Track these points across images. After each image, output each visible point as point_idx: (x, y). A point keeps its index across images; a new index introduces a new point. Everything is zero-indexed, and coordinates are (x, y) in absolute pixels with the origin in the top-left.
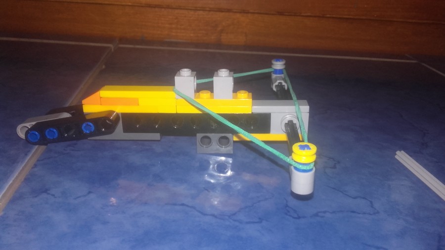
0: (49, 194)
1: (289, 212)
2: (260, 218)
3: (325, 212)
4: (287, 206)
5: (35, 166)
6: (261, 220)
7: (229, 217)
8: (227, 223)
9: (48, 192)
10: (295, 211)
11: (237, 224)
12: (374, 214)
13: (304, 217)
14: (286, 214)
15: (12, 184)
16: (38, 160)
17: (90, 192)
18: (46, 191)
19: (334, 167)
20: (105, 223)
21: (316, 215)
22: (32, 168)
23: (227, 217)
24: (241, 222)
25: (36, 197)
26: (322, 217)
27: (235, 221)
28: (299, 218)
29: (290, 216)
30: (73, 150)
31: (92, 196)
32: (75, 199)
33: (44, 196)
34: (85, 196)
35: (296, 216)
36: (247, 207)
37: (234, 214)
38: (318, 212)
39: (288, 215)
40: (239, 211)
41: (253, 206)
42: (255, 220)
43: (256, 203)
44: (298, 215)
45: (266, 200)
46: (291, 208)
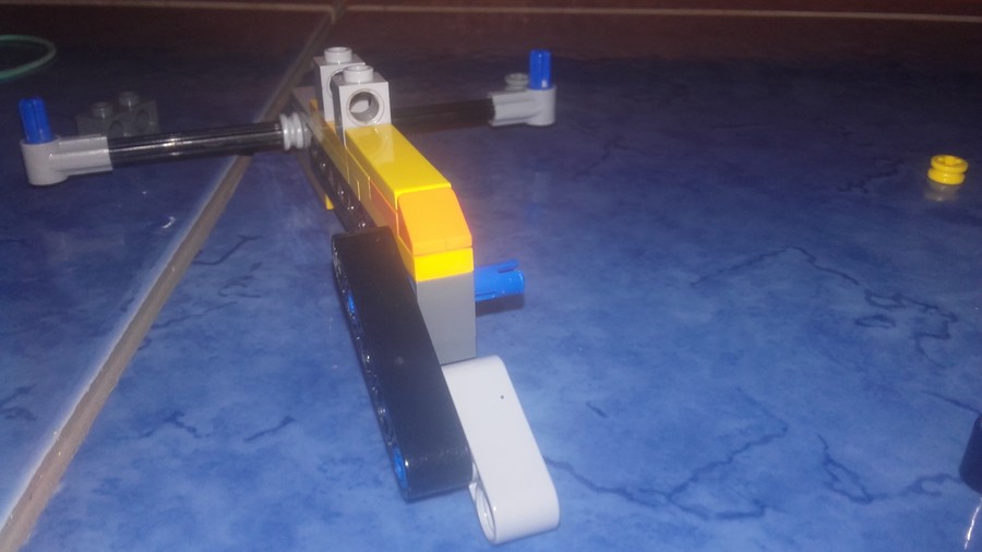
0: (180, 425)
1: (835, 478)
2: (756, 502)
3: (940, 478)
4: (829, 460)
5: (148, 341)
6: (760, 507)
7: (669, 496)
8: (665, 517)
9: (181, 419)
10: (855, 478)
11: (692, 519)
13: (884, 496)
14: (830, 486)
15: (88, 397)
16: (155, 327)
17: (287, 421)
18: (173, 417)
19: (944, 335)
20: (329, 515)
21: (917, 488)
22: (140, 349)
23: (663, 499)
24: (703, 514)
25: (148, 435)
26: (937, 494)
27: (686, 509)
28: (868, 499)
29: (843, 493)
30: (244, 295)
31: (294, 431)
32: (248, 440)
33: (169, 431)
34: (274, 431)
35: (858, 492)
36: (712, 466)
37: (682, 488)
38: (921, 480)
39: (836, 491)
40: (694, 479)
41: (730, 460)
42: (744, 507)
43: (738, 452)
44: (863, 489)
45: (766, 440)
46: (840, 466)
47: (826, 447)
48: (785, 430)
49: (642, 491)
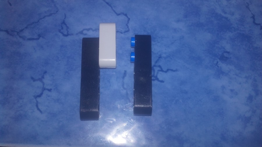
1: (62, 28)
2: (39, 35)
4: (64, 23)
6: (39, 37)
7: (18, 33)
8: (15, 39)
10: (68, 28)
11: (21, 40)
12: (125, 32)
13: (72, 34)
14: (60, 31)
21: (81, 32)
23: (16, 33)
26: (86, 34)
27: (20, 37)
28: (66, 35)
29: (62, 33)
35: (66, 33)
36: (33, 23)
37: (22, 31)
38: (84, 30)
39: (60, 32)
40: (26, 28)
41: (38, 21)
42: (36, 37)
43: (41, 19)
44: (68, 32)
45: (51, 15)
46: (66, 24)
47: (65, 18)
48: (57, 12)
49: (12, 31)
